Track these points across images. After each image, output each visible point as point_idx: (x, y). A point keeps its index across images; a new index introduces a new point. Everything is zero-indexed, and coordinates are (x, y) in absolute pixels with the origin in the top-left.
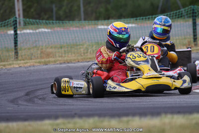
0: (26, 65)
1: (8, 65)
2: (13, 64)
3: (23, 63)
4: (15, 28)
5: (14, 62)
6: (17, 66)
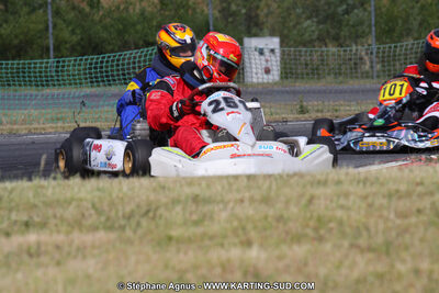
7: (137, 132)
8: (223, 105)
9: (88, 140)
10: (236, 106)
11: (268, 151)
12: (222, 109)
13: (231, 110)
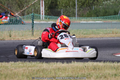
0: (34, 39)
1: (25, 38)
2: (28, 38)
3: (33, 38)
4: (32, 19)
5: (29, 37)
6: (30, 39)
7: (39, 44)
8: (64, 36)
9: (24, 46)
10: (68, 37)
11: (77, 50)
12: (64, 38)
13: (66, 38)
